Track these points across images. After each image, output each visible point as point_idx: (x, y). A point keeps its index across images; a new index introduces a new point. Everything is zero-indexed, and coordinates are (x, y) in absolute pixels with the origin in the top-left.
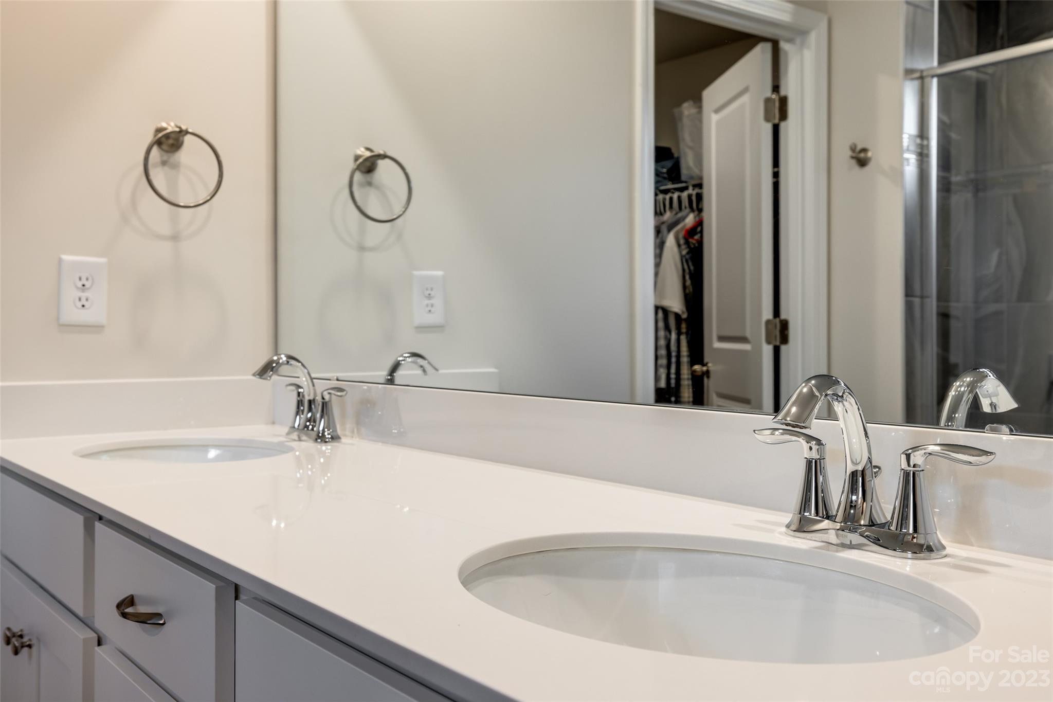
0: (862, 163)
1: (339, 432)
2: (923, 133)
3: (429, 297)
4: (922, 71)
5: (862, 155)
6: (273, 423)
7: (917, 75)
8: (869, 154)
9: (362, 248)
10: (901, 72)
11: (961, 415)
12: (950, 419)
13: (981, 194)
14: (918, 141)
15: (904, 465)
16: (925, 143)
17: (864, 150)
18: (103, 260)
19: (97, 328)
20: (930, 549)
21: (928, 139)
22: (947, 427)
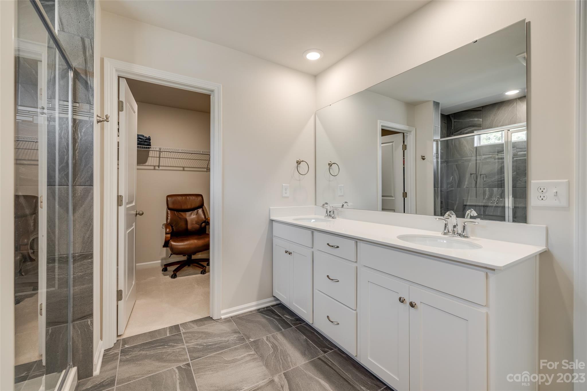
0: (424, 159)
1: (336, 217)
2: (437, 153)
3: (341, 190)
4: (437, 140)
5: (424, 157)
6: (315, 215)
7: (436, 141)
8: (425, 157)
9: (330, 181)
10: (433, 140)
11: (469, 216)
12: (467, 217)
13: (448, 164)
14: (436, 154)
15: (463, 224)
16: (438, 155)
17: (424, 156)
18: (289, 185)
19: (288, 197)
20: (468, 237)
21: (438, 154)
22: (466, 218)
